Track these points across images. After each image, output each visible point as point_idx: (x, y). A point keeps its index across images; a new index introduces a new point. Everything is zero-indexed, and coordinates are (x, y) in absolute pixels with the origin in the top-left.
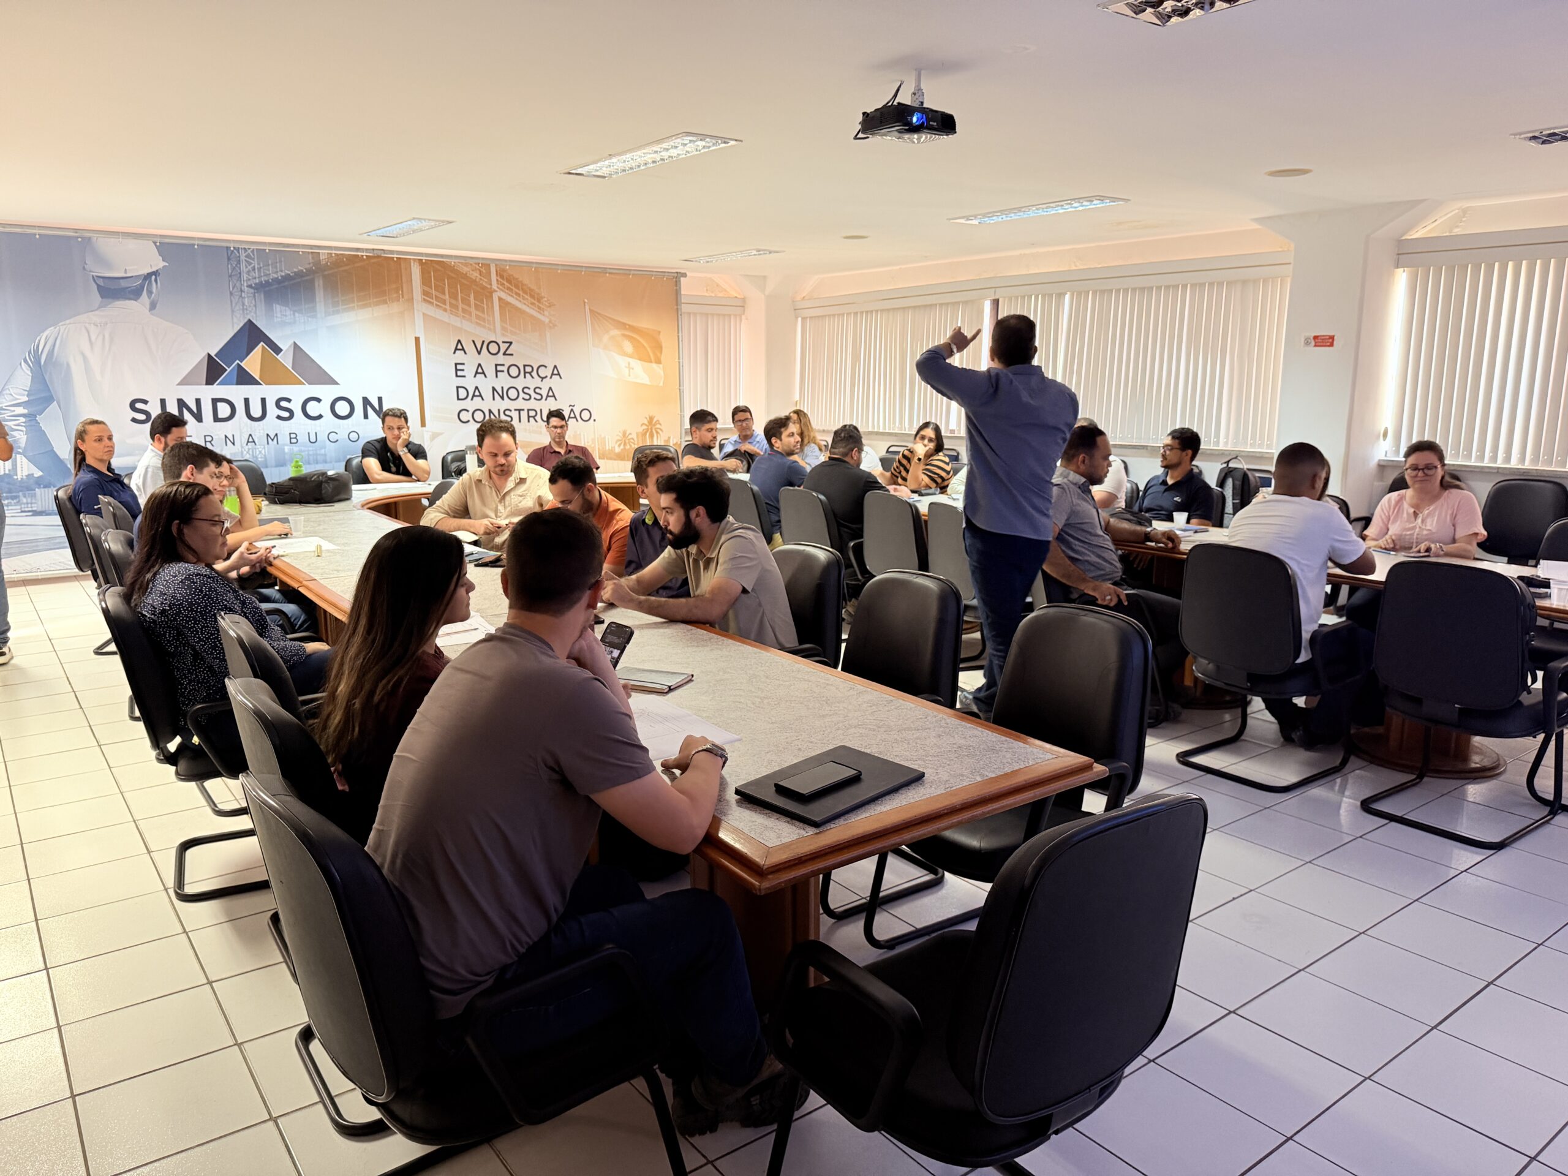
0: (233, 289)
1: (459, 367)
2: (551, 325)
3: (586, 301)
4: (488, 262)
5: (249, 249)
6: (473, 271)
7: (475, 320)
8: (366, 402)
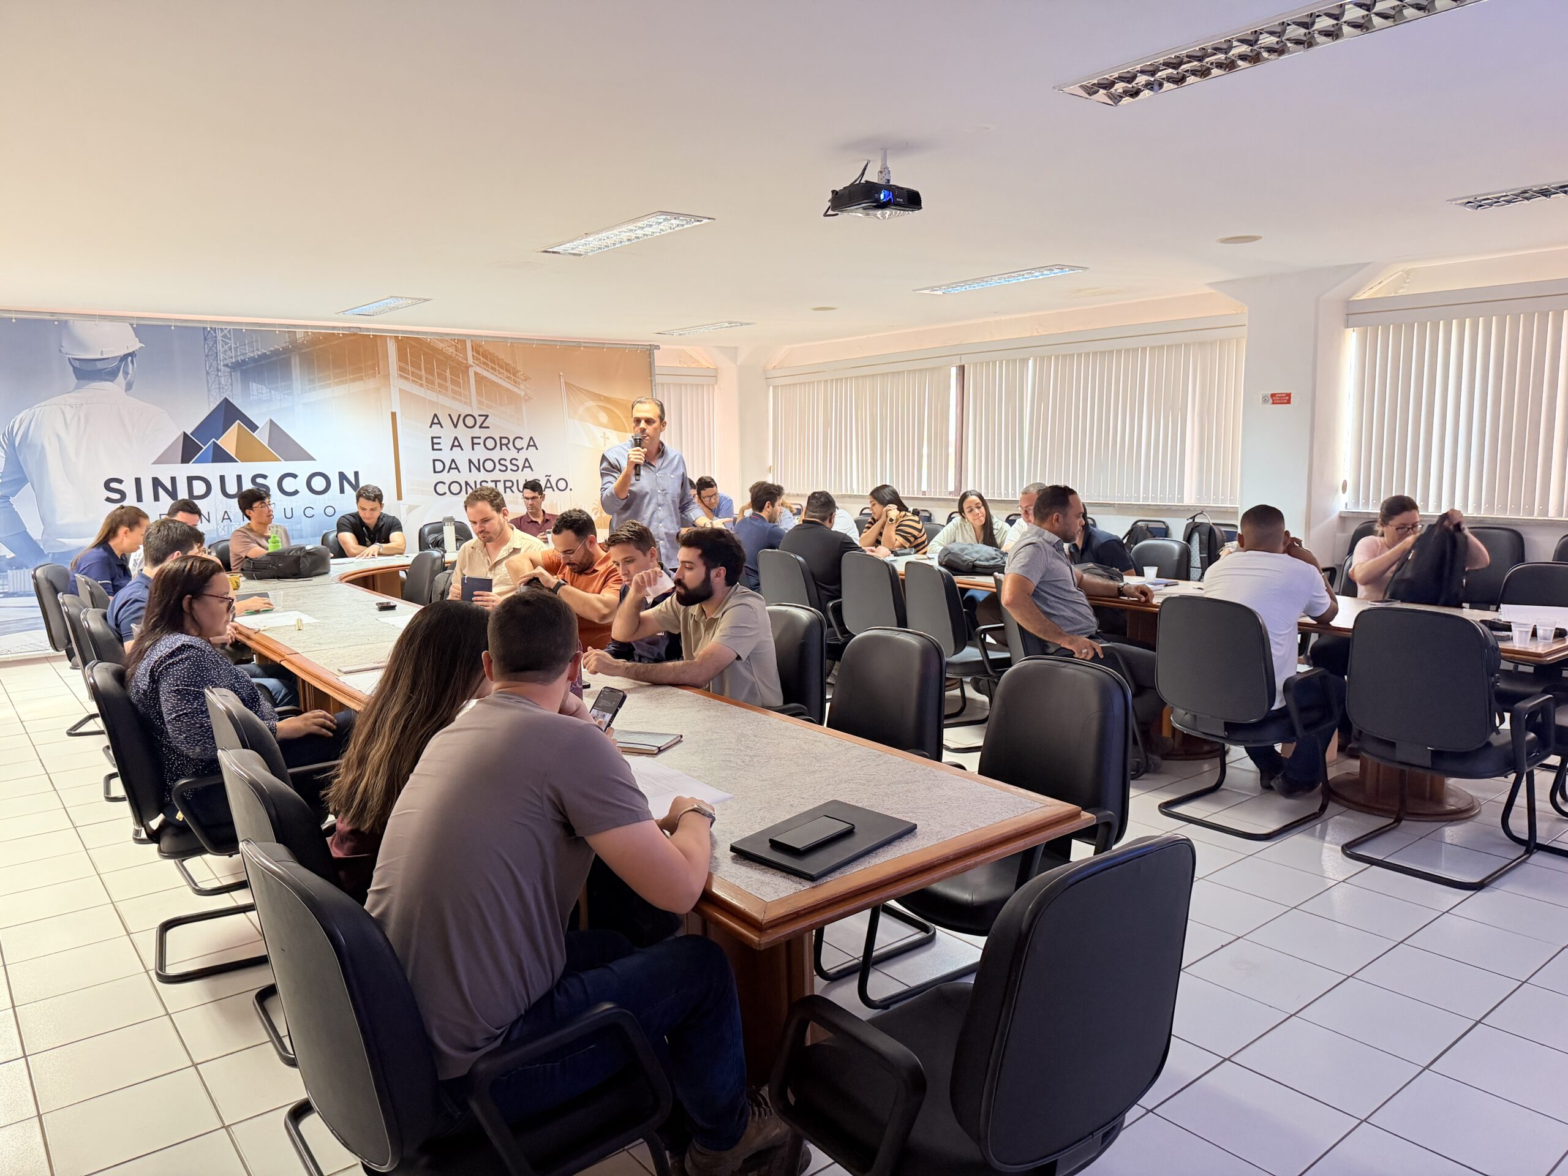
0: (210, 368)
1: (435, 441)
2: (527, 398)
3: (561, 374)
4: (464, 338)
5: (226, 329)
6: (449, 347)
7: (452, 394)
8: (342, 476)
